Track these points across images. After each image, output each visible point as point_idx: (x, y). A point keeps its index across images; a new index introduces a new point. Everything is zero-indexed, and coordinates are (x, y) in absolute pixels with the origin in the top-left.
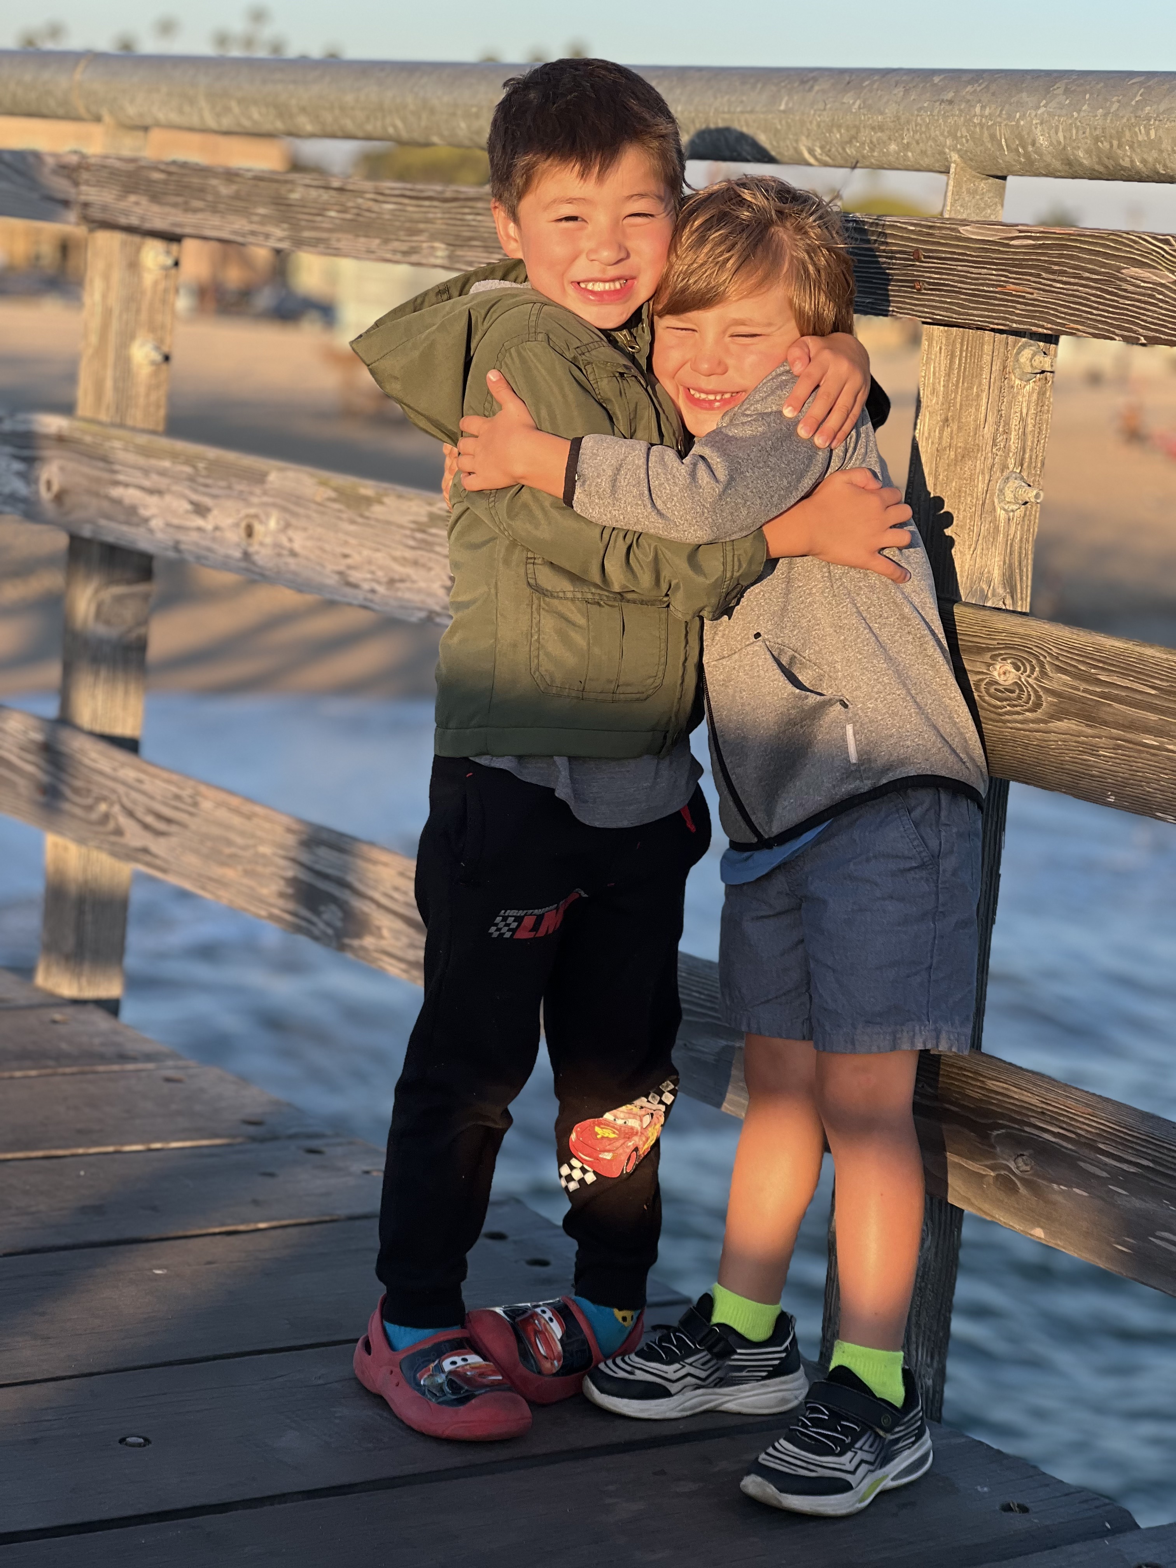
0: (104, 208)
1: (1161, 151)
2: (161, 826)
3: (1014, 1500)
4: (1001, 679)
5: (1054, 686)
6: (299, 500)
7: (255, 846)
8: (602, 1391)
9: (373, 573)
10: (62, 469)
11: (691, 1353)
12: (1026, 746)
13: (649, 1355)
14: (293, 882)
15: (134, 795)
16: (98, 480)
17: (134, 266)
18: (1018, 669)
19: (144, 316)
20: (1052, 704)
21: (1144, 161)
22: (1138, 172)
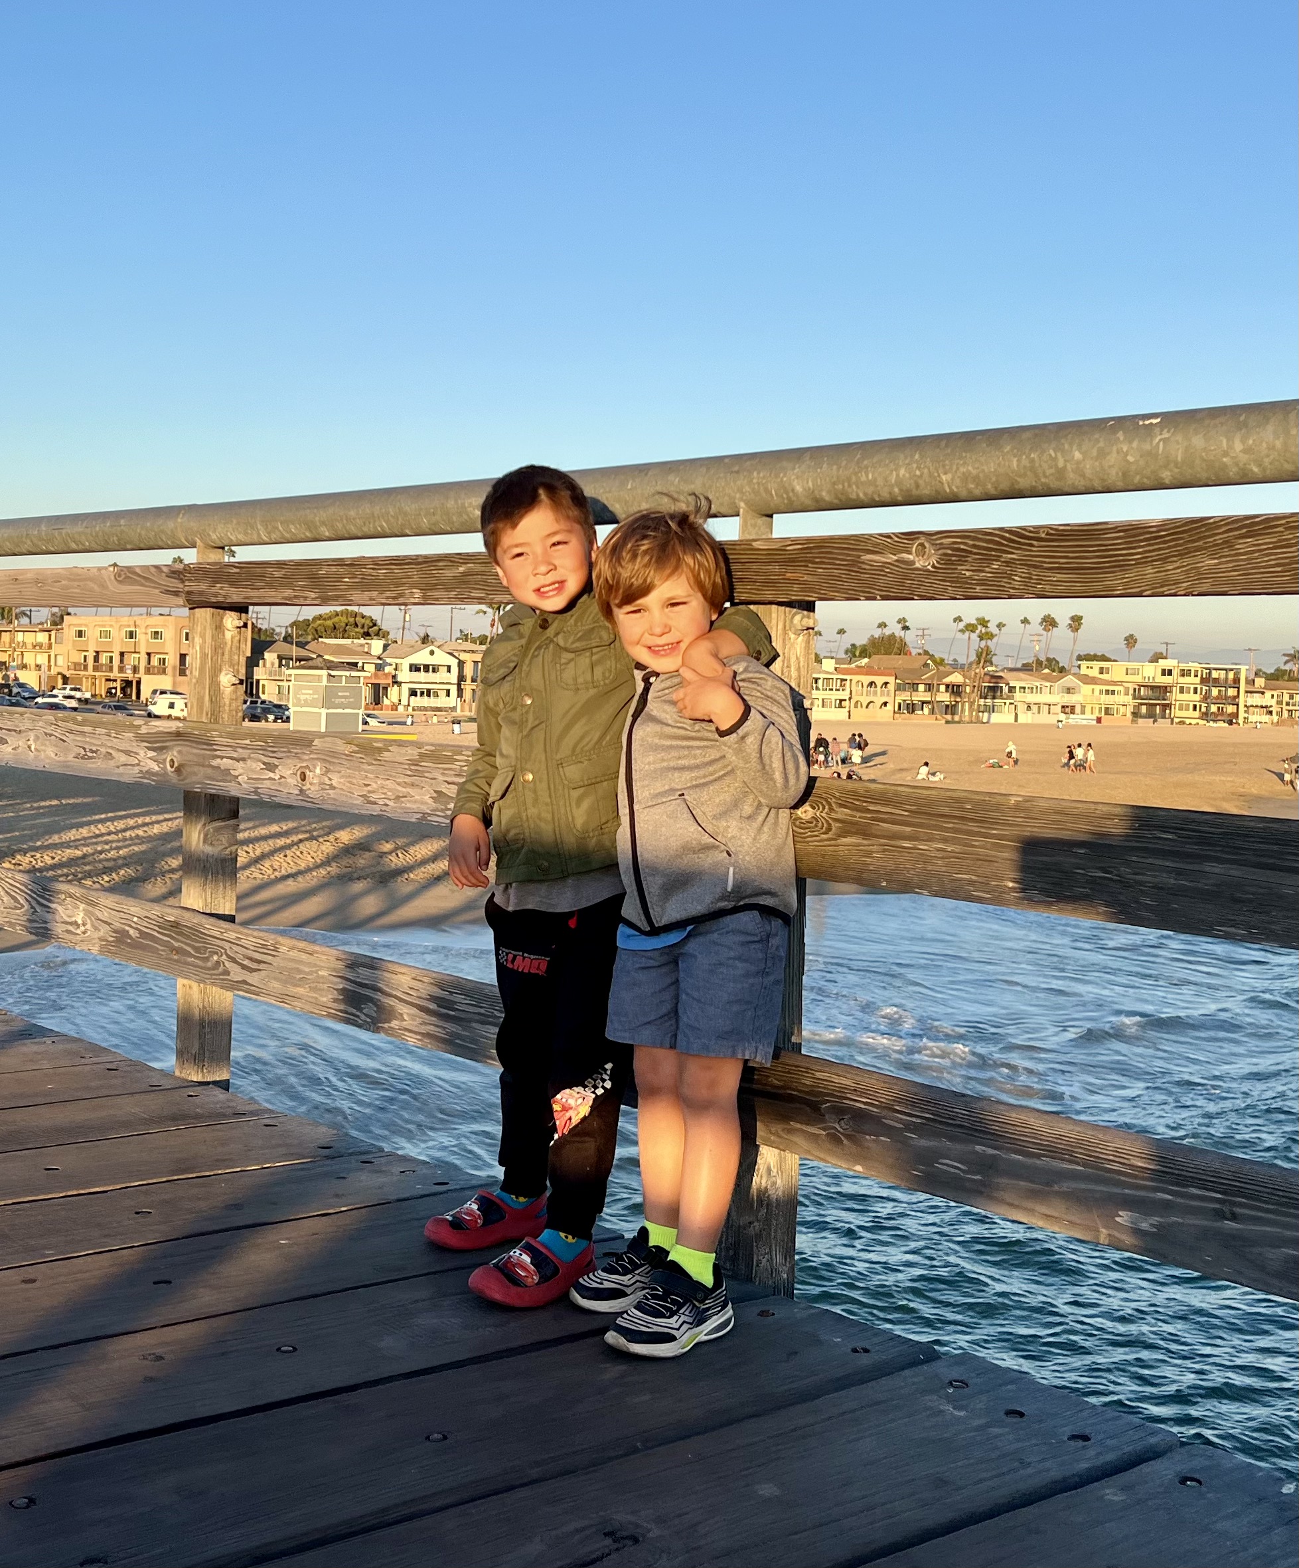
0: (201, 593)
1: (877, 486)
2: (254, 966)
3: (859, 1345)
4: (803, 816)
5: (838, 816)
6: (334, 754)
7: (316, 972)
8: (583, 1297)
9: (385, 794)
10: (180, 752)
11: (637, 1267)
12: (823, 856)
13: (611, 1270)
14: (343, 991)
15: (235, 948)
16: (204, 756)
17: (219, 628)
18: (813, 808)
19: (226, 657)
20: (840, 828)
21: (865, 494)
22: (862, 501)
